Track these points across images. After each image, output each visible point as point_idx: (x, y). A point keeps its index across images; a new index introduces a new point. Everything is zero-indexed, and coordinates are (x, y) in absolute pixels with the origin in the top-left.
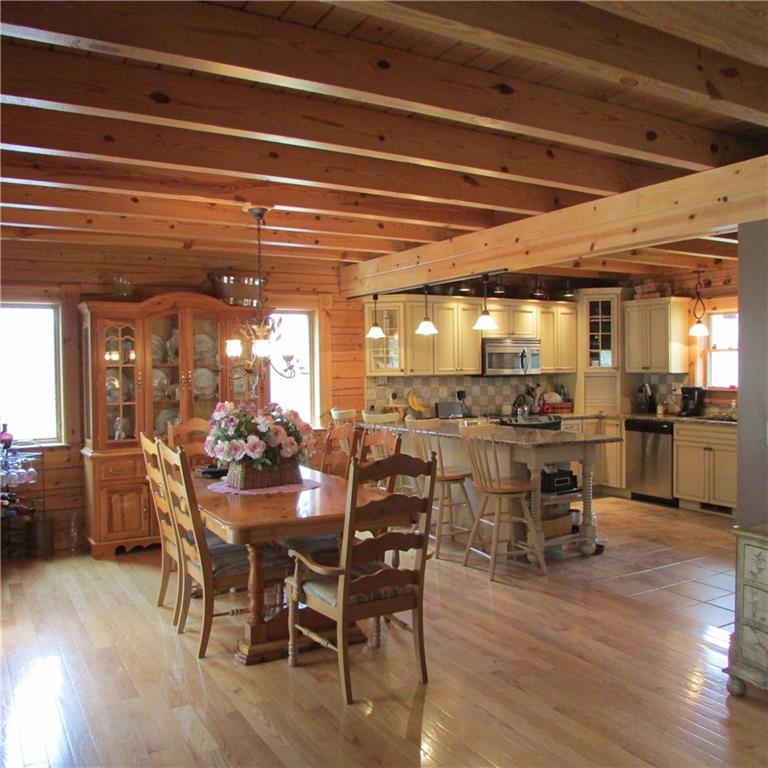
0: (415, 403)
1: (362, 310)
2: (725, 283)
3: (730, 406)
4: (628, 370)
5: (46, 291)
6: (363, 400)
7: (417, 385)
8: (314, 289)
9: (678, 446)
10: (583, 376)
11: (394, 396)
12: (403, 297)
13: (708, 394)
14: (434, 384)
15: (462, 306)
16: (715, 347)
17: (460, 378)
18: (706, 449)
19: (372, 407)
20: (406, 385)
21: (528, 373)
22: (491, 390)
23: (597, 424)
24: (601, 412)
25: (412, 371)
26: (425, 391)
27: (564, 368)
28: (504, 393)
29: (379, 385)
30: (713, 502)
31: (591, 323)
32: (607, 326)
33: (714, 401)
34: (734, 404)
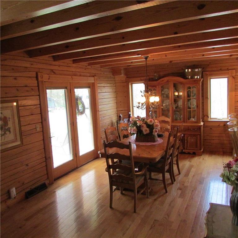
5: (141, 79)
8: (228, 68)
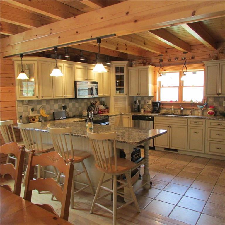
0: (43, 113)
1: (13, 65)
2: (168, 61)
3: (171, 109)
4: (130, 95)
6: (16, 113)
7: (44, 104)
9: (156, 126)
10: (113, 97)
11: (33, 110)
12: (36, 58)
13: (162, 104)
14: (52, 103)
15: (65, 65)
16: (163, 86)
17: (64, 100)
18: (169, 127)
19: (21, 116)
20: (38, 104)
21: (94, 97)
22: (77, 105)
23: (120, 117)
24: (120, 112)
25: (42, 97)
26: (48, 107)
27: (107, 94)
28: (82, 106)
29: (24, 105)
30: (171, 148)
31: (116, 76)
32: (122, 77)
33: (164, 107)
34: (173, 108)
